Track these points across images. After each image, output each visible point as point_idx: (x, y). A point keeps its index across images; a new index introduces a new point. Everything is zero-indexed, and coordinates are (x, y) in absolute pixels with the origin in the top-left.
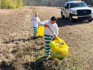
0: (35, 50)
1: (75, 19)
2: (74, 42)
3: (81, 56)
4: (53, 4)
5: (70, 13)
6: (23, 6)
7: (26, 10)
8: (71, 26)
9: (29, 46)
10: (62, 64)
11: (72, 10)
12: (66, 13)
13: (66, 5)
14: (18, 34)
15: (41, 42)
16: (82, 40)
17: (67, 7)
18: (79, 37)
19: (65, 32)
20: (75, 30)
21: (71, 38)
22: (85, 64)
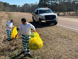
1: (44, 23)
3: (48, 54)
4: (26, 10)
5: (40, 18)
8: (40, 29)
9: (4, 47)
11: (41, 16)
12: (36, 18)
13: (36, 11)
15: (15, 43)
16: (49, 40)
20: (44, 32)
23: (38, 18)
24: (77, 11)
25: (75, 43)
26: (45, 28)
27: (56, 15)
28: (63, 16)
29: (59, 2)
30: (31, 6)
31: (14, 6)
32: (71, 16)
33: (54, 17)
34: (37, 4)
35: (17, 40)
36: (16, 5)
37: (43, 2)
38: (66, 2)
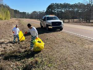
0: (20, 53)
1: (50, 28)
2: (50, 45)
3: (55, 56)
4: (34, 17)
5: (47, 24)
6: (11, 18)
7: (13, 21)
8: (47, 34)
9: (15, 50)
10: (41, 63)
11: (48, 22)
12: (44, 24)
13: (44, 18)
14: (6, 40)
15: (25, 46)
16: (55, 44)
17: (44, 20)
18: (53, 41)
19: (43, 38)
20: (50, 37)
21: (48, 42)
22: (58, 62)
23: (46, 24)
24: (80, 19)
25: (79, 47)
26: (52, 34)
27: (62, 22)
28: (68, 22)
29: (64, 10)
30: (39, 13)
31: (24, 13)
32: (75, 23)
33: (60, 23)
34: (45, 12)
35: (27, 44)
36: (26, 13)
37: (50, 10)
38: (71, 11)
